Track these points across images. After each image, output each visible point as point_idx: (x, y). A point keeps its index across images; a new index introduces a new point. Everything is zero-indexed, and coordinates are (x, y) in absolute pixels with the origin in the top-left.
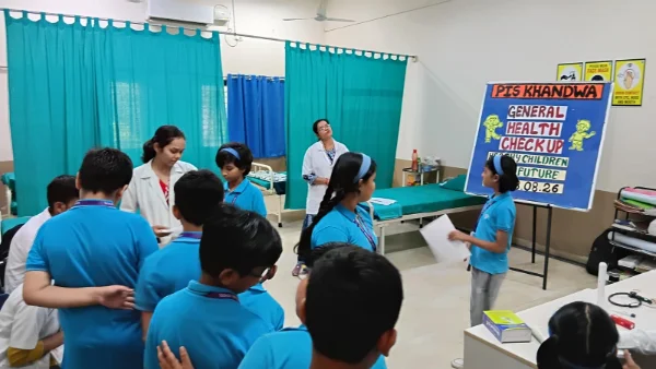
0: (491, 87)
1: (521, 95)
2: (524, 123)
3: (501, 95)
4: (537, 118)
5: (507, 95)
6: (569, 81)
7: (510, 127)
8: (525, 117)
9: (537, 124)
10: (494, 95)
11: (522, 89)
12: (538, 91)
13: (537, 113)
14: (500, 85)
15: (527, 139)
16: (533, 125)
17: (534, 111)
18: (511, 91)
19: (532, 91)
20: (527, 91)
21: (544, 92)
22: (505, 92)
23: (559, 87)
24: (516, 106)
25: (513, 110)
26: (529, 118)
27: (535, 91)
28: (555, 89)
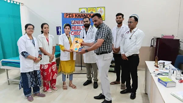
0: (63, 14)
1: (74, 17)
2: (77, 26)
3: (67, 17)
4: (81, 24)
5: (70, 17)
6: (84, 13)
7: (73, 28)
8: (77, 24)
9: (81, 26)
10: (65, 17)
11: (74, 15)
12: (80, 16)
13: (80, 23)
14: (66, 14)
15: (79, 31)
16: (80, 26)
17: (79, 22)
18: (71, 16)
19: (77, 16)
20: (76, 16)
21: (81, 16)
22: (69, 16)
23: (85, 15)
24: (73, 21)
25: (72, 22)
26: (78, 25)
27: (78, 16)
28: (84, 15)
